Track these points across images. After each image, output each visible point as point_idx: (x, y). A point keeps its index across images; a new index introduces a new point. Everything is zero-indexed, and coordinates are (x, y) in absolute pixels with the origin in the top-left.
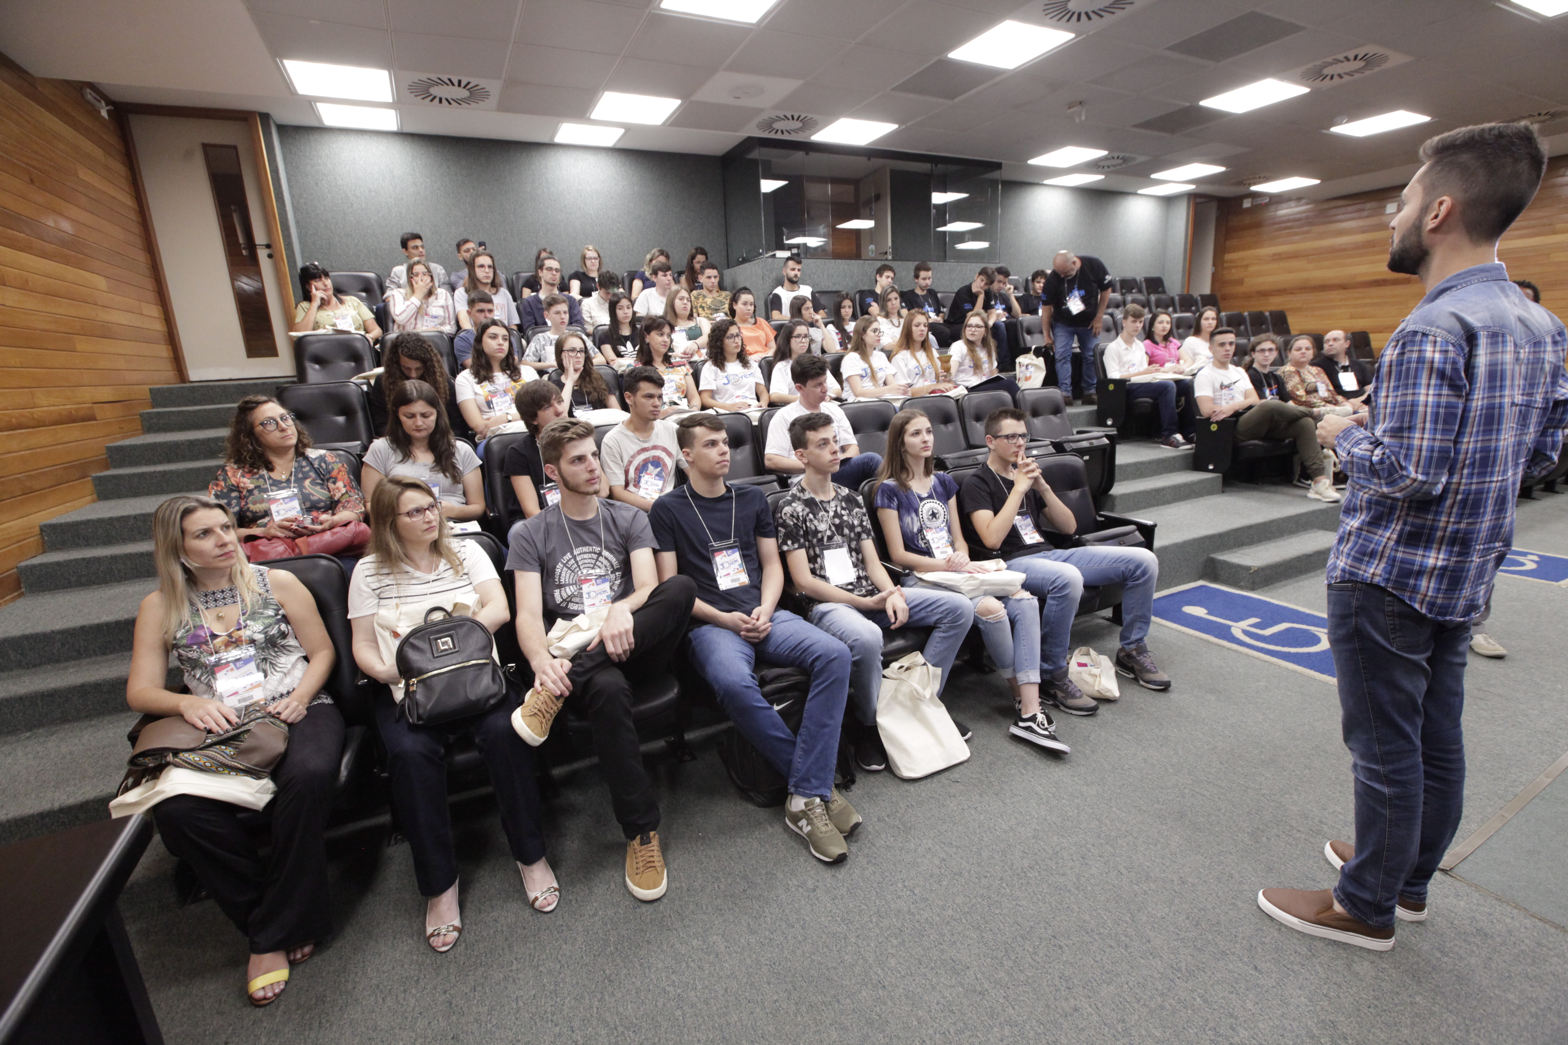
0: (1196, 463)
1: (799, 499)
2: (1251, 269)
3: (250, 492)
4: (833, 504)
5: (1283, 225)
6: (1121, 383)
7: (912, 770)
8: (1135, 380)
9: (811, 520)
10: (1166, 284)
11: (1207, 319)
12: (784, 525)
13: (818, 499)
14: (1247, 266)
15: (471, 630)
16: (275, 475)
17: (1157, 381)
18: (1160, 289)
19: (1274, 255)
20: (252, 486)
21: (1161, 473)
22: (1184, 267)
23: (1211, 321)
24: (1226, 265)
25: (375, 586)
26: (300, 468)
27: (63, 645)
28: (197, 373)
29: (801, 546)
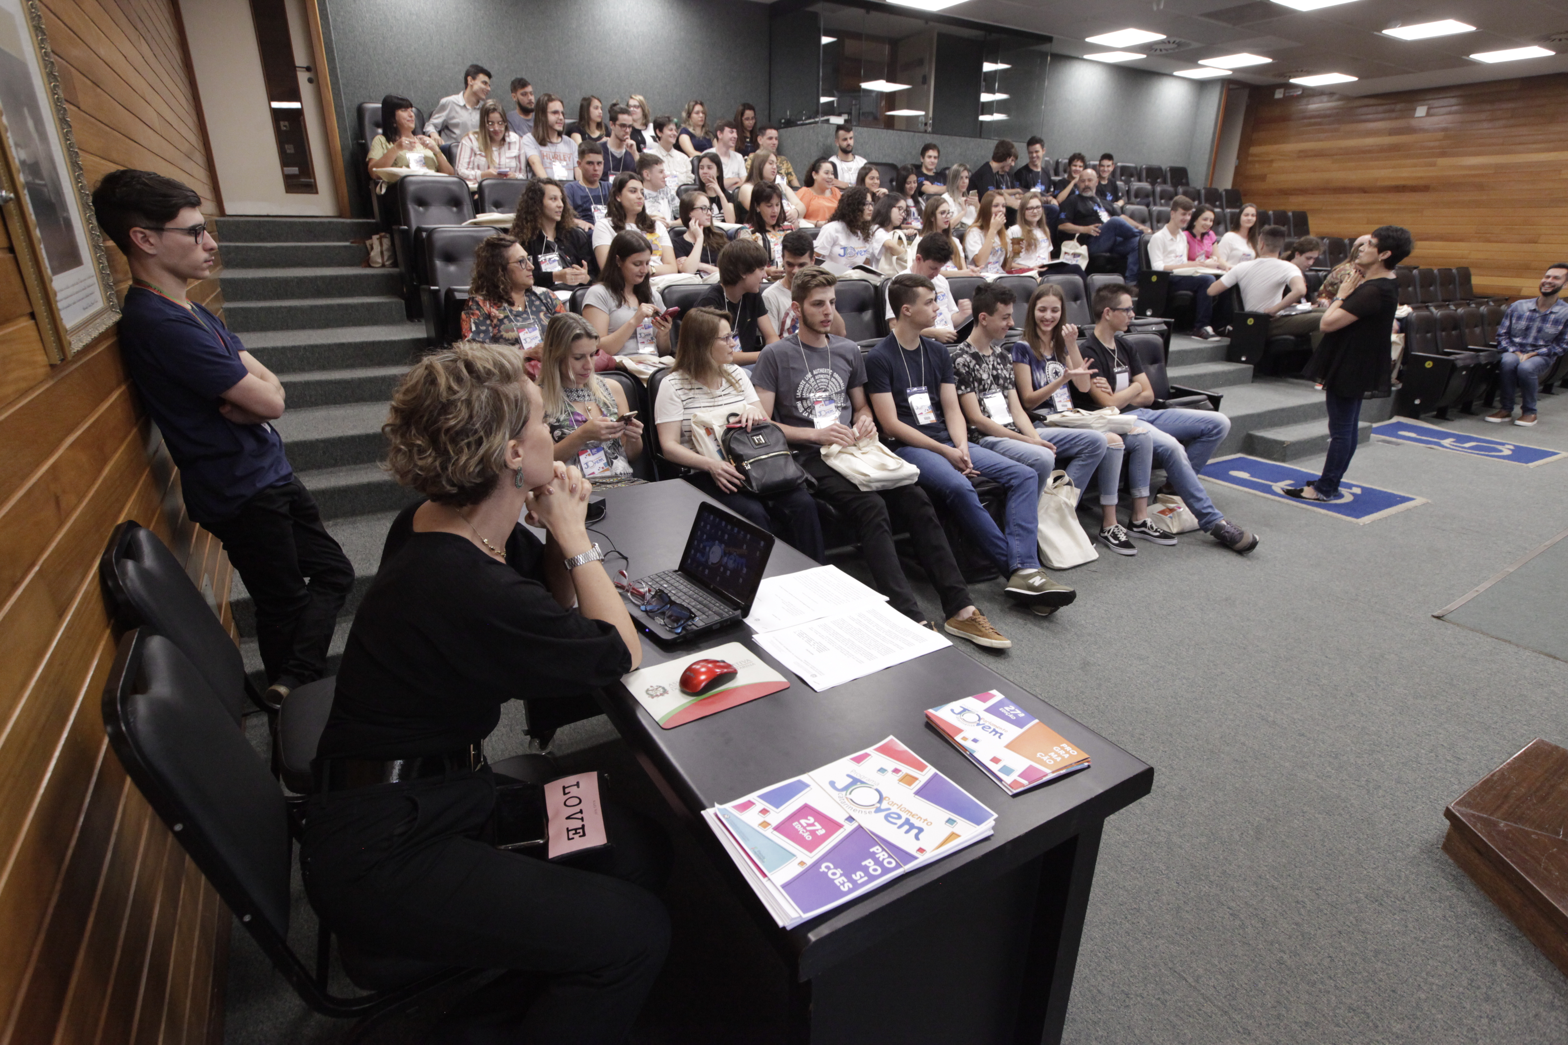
0: (1230, 355)
1: (967, 352)
2: (1275, 165)
3: (501, 321)
4: (991, 359)
5: (1313, 120)
6: (1164, 275)
7: (1061, 562)
8: (1178, 272)
9: (978, 370)
10: (1191, 175)
11: (1247, 215)
12: (958, 373)
13: (981, 354)
14: (1272, 161)
15: (773, 430)
16: (515, 309)
17: (1198, 275)
18: (1184, 181)
19: (1301, 151)
20: (502, 316)
22: (1210, 159)
23: (1250, 218)
24: (1250, 159)
25: (684, 398)
26: (531, 303)
28: (231, 207)
29: (973, 390)
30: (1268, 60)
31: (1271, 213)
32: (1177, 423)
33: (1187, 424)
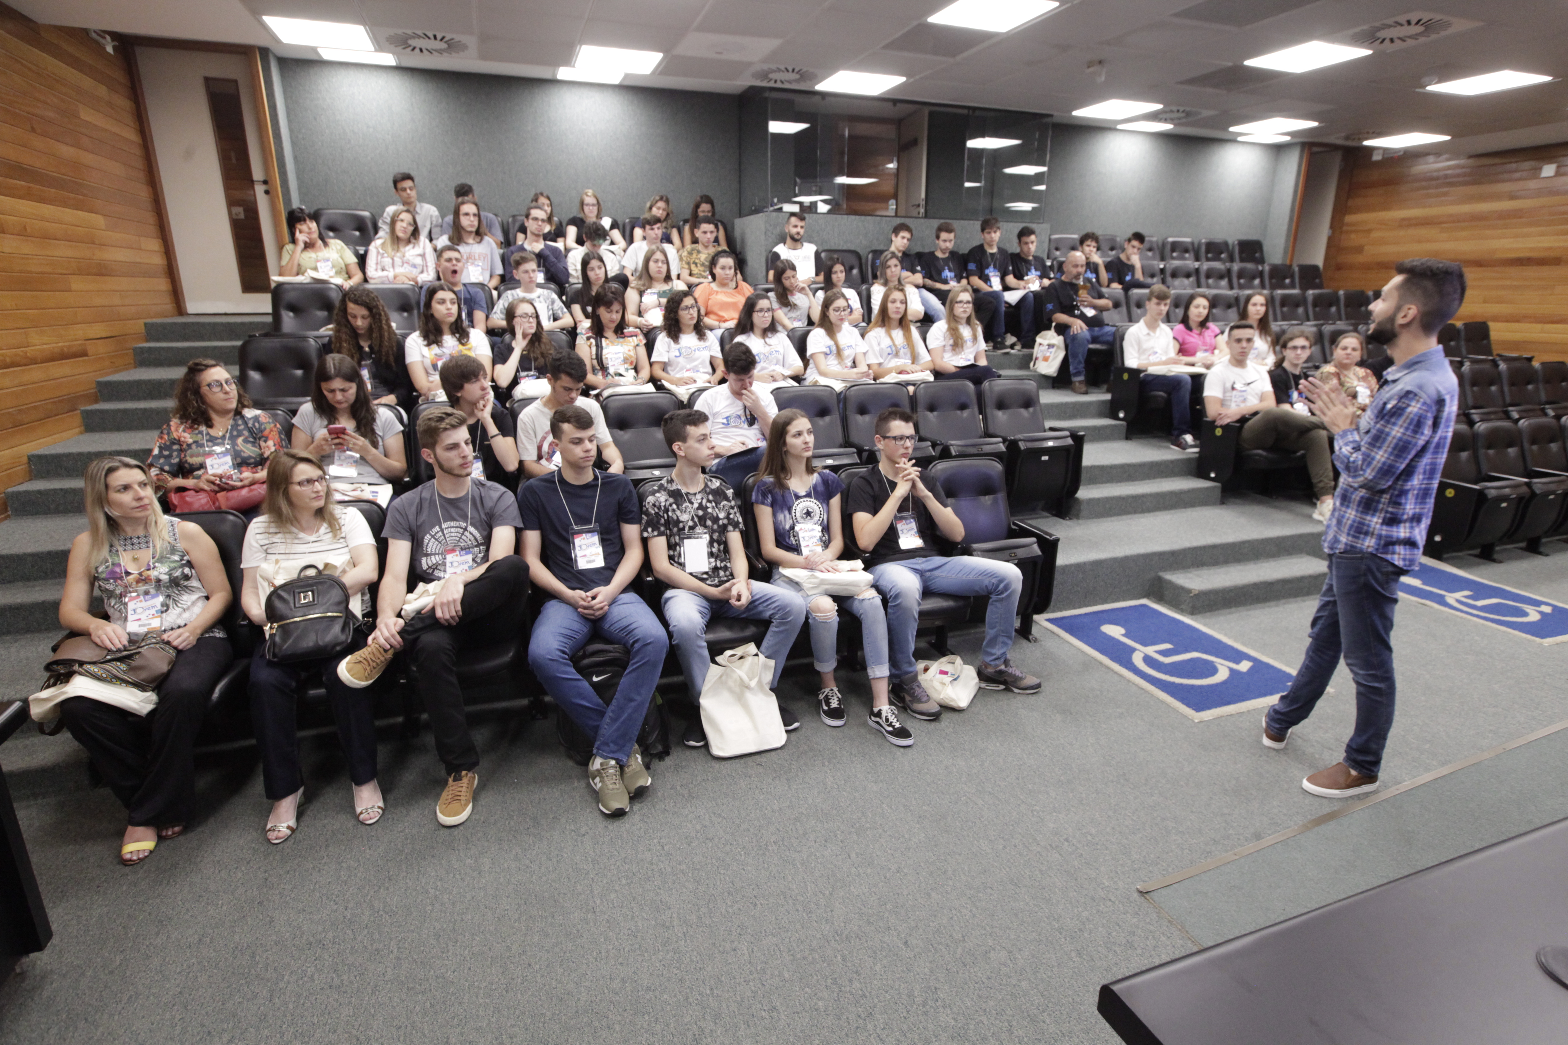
0: (1199, 468)
1: (665, 489)
2: (1375, 235)
3: (189, 446)
4: (699, 496)
5: (1417, 184)
6: (1135, 373)
8: (1153, 370)
9: (674, 510)
10: (1266, 248)
11: (1255, 305)
12: (647, 514)
13: (684, 491)
14: (1369, 231)
16: (212, 432)
17: (1173, 374)
18: (1257, 255)
19: (1403, 220)
20: (190, 441)
21: (1154, 477)
22: (1289, 229)
23: (1259, 308)
24: (1345, 228)
25: (262, 543)
26: (235, 426)
27: (33, 566)
28: (193, 306)
29: (661, 534)
30: (1314, 124)
31: (1341, 292)
32: (960, 575)
33: (971, 577)
